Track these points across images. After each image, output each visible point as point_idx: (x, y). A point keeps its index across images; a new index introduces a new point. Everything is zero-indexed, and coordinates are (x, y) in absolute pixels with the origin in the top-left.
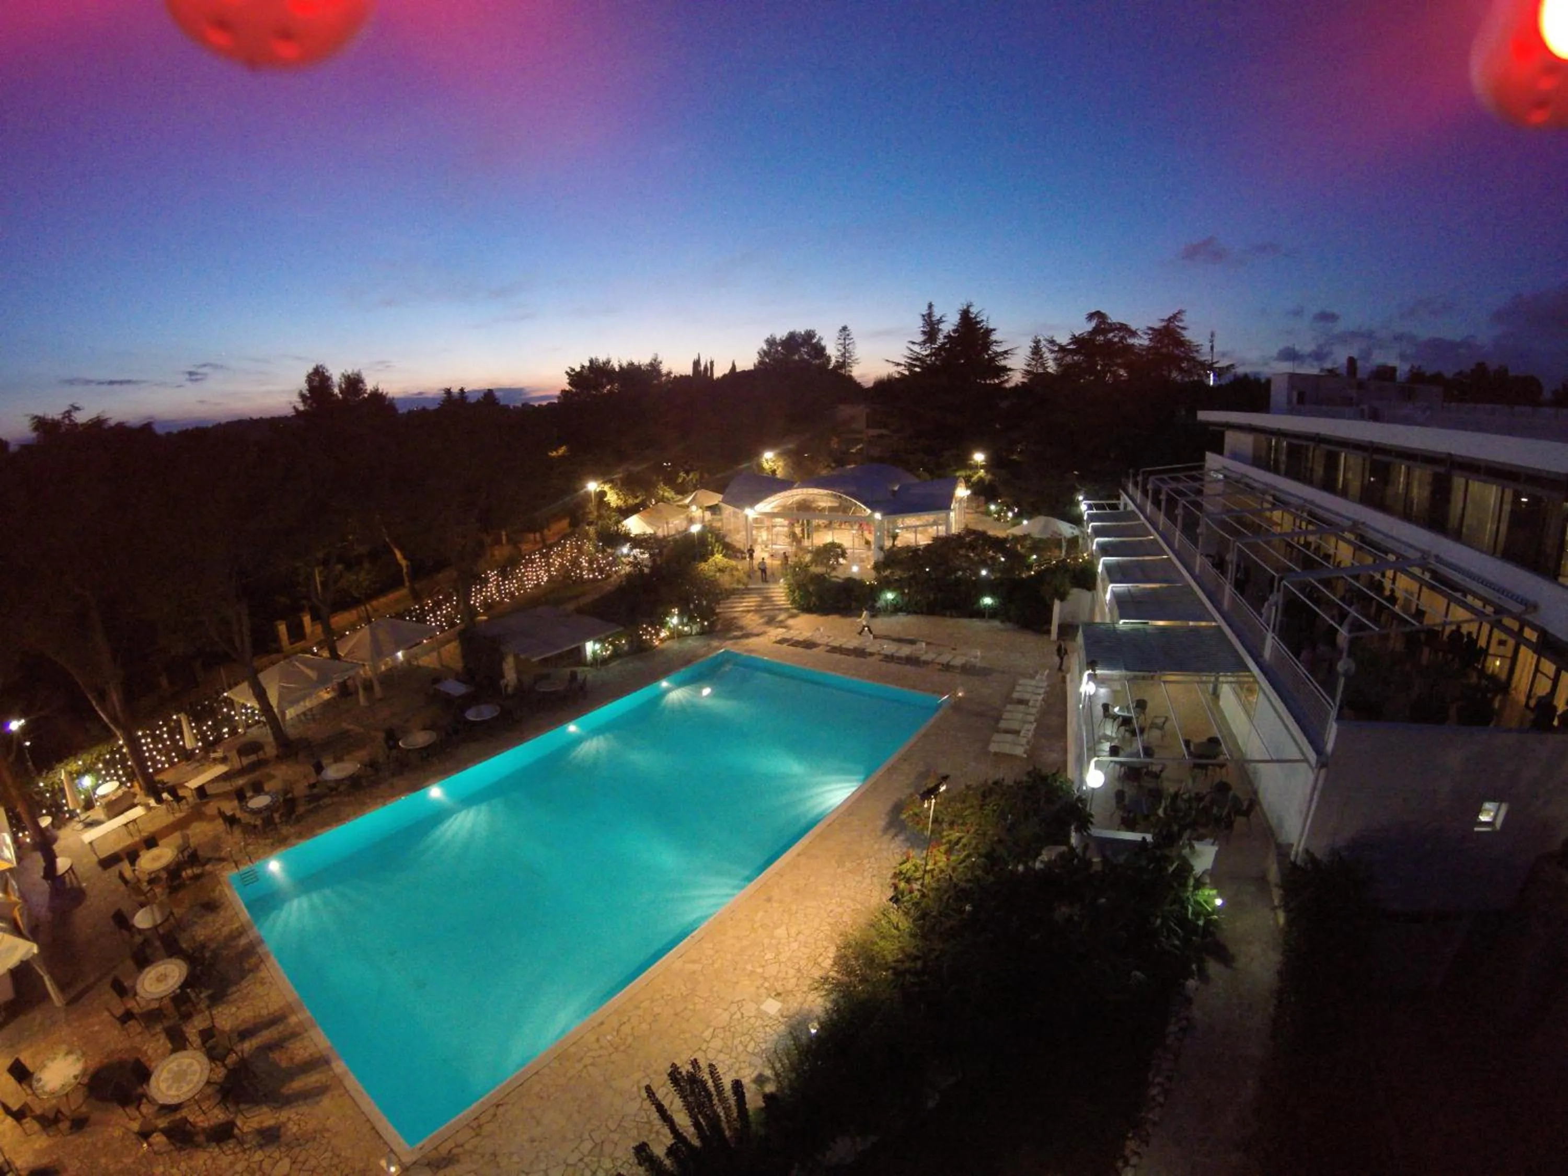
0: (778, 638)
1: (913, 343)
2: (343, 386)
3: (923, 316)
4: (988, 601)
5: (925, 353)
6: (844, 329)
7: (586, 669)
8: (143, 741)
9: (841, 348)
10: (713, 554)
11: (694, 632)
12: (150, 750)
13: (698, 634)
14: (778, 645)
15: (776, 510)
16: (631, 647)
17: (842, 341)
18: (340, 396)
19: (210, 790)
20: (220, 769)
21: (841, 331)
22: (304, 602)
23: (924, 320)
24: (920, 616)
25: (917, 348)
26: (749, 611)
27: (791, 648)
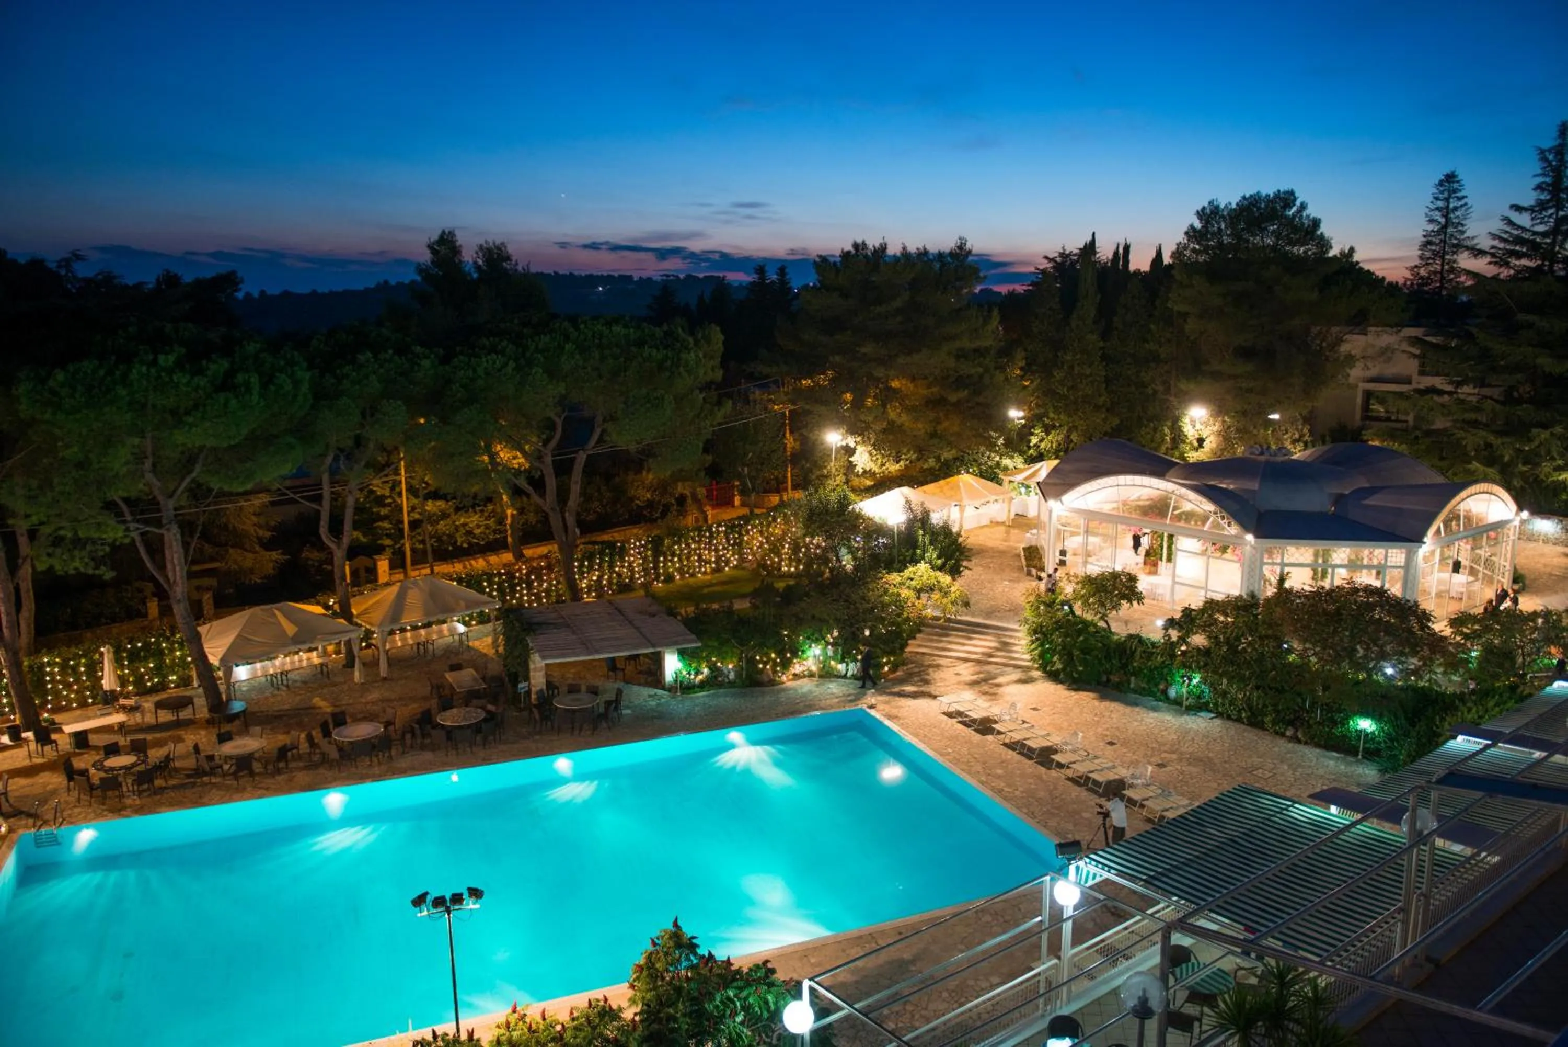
0: (951, 709)
1: (1518, 208)
2: (480, 262)
3: (1542, 152)
4: (1366, 724)
5: (1541, 228)
6: (1450, 178)
7: (660, 692)
8: (48, 669)
9: (1437, 216)
10: (915, 561)
11: (849, 674)
12: (53, 681)
13: (854, 677)
14: (945, 718)
15: (1107, 508)
16: (738, 674)
17: (1440, 204)
18: (475, 275)
19: (93, 739)
20: (117, 718)
21: (1441, 183)
22: (387, 542)
23: (1544, 159)
24: (1230, 723)
25: (1524, 220)
26: (966, 660)
27: (960, 726)
